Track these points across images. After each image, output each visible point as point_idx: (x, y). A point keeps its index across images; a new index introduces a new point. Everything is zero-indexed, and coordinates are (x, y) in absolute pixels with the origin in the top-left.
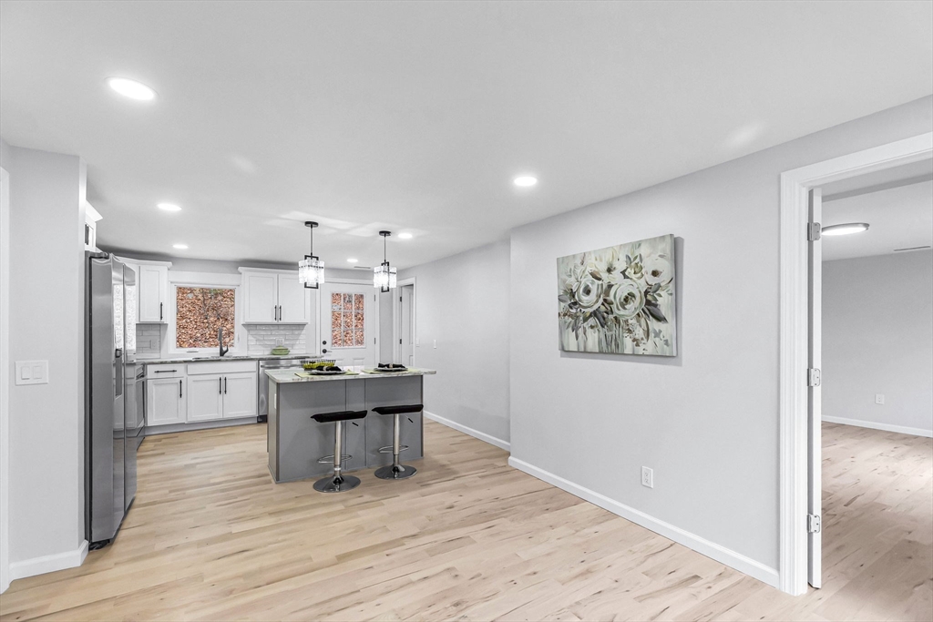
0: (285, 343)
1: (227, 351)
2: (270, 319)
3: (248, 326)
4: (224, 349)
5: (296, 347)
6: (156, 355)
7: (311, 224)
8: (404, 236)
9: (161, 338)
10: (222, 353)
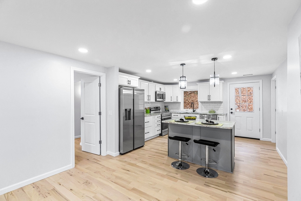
0: (214, 109)
1: (195, 110)
2: (206, 100)
3: (202, 102)
4: (194, 110)
5: (219, 110)
6: (178, 111)
7: (182, 65)
8: (227, 57)
9: (179, 106)
10: (194, 111)
